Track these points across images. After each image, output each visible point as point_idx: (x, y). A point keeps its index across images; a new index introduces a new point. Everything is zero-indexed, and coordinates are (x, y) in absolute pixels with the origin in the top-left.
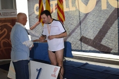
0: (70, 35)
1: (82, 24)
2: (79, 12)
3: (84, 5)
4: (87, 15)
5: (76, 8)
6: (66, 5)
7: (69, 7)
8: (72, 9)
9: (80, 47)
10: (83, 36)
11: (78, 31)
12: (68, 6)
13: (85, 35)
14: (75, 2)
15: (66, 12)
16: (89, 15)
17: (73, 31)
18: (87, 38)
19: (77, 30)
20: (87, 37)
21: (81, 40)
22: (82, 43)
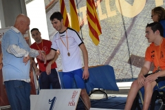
0: (112, 57)
1: (129, 36)
2: (122, 16)
3: (128, 5)
4: (134, 19)
5: (117, 11)
6: (102, 10)
7: (106, 12)
8: (112, 14)
9: (130, 73)
10: (132, 55)
11: (124, 47)
12: (104, 11)
13: (135, 53)
14: (114, 3)
15: (103, 21)
16: (137, 19)
17: (117, 49)
18: (139, 57)
19: (122, 47)
20: (138, 55)
21: (130, 62)
22: (133, 67)
